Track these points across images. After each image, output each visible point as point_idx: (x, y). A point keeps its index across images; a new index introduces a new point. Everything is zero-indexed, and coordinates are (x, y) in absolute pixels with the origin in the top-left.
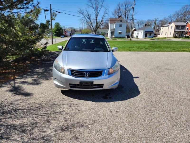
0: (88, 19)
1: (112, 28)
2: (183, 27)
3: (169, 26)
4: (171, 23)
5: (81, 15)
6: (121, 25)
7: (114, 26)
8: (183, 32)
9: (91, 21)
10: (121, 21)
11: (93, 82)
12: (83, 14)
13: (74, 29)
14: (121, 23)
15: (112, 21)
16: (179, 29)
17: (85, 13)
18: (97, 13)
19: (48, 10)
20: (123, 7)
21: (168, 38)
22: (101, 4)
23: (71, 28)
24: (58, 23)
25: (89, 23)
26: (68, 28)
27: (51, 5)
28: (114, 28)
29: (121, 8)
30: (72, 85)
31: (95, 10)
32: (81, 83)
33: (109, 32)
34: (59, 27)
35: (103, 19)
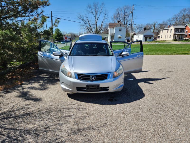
0: (88, 25)
1: (112, 33)
2: (182, 30)
3: (168, 29)
4: (170, 26)
5: (81, 21)
6: (120, 29)
7: (114, 31)
8: (182, 34)
9: (91, 27)
10: (121, 25)
11: (99, 85)
12: (83, 20)
13: (74, 35)
14: (120, 28)
15: (112, 26)
16: (178, 32)
17: (85, 19)
18: (96, 19)
19: (49, 17)
20: (122, 12)
21: (168, 41)
22: (100, 9)
23: (71, 34)
24: (59, 29)
25: (89, 29)
26: (68, 34)
27: (51, 12)
28: (114, 32)
29: (120, 13)
30: (79, 89)
31: (95, 16)
32: (88, 86)
33: (109, 36)
34: (59, 33)
35: (103, 25)
